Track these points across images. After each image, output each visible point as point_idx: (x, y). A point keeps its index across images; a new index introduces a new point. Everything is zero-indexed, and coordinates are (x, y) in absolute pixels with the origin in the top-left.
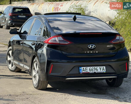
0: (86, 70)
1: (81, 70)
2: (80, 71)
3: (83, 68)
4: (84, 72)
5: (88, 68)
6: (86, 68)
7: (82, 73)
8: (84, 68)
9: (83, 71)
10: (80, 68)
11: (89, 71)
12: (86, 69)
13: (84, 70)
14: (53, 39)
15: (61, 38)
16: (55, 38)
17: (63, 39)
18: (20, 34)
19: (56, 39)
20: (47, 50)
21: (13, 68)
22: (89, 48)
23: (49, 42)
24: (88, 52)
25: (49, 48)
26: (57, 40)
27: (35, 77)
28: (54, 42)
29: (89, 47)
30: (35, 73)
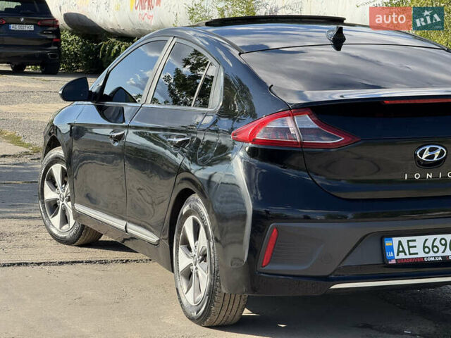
0: (409, 247)
1: (391, 248)
2: (389, 255)
3: (400, 243)
4: (402, 256)
5: (420, 240)
6: (408, 241)
7: (393, 262)
8: (404, 240)
9: (399, 252)
10: (388, 243)
11: (421, 254)
12: (411, 244)
13: (404, 251)
14: (275, 124)
15: (308, 121)
16: (283, 122)
17: (315, 126)
18: (99, 99)
19: (289, 123)
20: (248, 168)
21: (68, 230)
22: (419, 161)
23: (259, 136)
24: (417, 176)
25: (255, 162)
26: (294, 127)
27: (188, 275)
28: (279, 138)
29: (421, 154)
30: (191, 261)
